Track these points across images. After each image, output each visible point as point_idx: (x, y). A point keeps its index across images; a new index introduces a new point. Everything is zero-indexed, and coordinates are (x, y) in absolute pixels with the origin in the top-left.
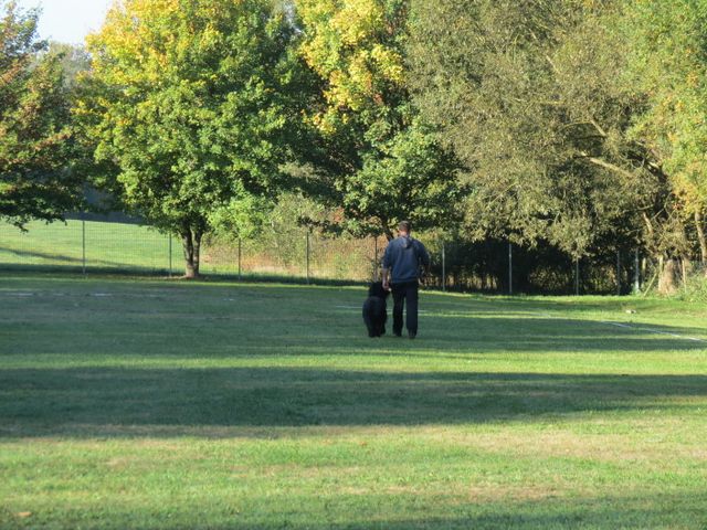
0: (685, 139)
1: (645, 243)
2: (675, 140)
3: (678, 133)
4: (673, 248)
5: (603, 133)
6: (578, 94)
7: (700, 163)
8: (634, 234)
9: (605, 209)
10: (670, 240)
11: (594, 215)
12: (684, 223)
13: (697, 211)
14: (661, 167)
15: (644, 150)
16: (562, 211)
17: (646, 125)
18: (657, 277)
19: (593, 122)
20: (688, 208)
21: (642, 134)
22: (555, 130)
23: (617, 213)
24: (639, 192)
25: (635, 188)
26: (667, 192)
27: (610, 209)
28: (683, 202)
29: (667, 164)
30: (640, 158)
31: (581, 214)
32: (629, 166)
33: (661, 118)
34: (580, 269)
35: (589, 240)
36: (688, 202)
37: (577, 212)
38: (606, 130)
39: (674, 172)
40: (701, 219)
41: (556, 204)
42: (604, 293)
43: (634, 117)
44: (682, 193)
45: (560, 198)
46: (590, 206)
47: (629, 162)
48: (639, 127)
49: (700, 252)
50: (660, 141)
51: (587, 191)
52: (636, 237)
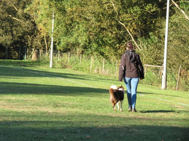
0: (42, 13)
1: (28, 44)
2: (39, 13)
3: (40, 11)
4: (37, 46)
5: (17, 10)
7: (47, 20)
8: (25, 42)
9: (17, 34)
10: (36, 43)
11: (13, 35)
12: (41, 39)
13: (45, 35)
14: (34, 21)
15: (29, 16)
16: (3, 33)
17: (31, 8)
18: (32, 55)
19: (14, 6)
20: (42, 34)
21: (29, 11)
22: (2, 8)
23: (20, 35)
24: (27, 29)
25: (26, 27)
26: (36, 29)
27: (18, 33)
28: (41, 32)
29: (37, 20)
30: (28, 18)
31: (9, 35)
32: (25, 21)
33: (35, 6)
34: (8, 51)
35: (11, 43)
36: (42, 32)
37: (8, 34)
38: (18, 9)
39: (39, 23)
40: (46, 38)
41: (1, 31)
42: (15, 59)
43: (27, 6)
44: (41, 29)
45: (3, 29)
46: (12, 32)
47: (25, 19)
48: (28, 9)
49: (45, 48)
50: (35, 13)
51: (12, 27)
52: (26, 42)
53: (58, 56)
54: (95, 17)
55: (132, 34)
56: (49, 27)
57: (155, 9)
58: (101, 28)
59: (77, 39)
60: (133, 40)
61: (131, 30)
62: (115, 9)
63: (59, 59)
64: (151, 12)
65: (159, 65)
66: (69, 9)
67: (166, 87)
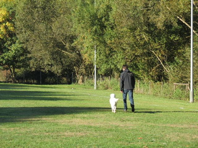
2: (85, 45)
4: (82, 73)
5: (65, 44)
6: (59, 34)
9: (66, 63)
10: (82, 71)
11: (62, 64)
15: (75, 48)
16: (55, 64)
18: (78, 80)
19: (62, 41)
22: (53, 43)
25: (73, 58)
26: (81, 59)
28: (86, 61)
31: (59, 64)
32: (71, 52)
33: (81, 40)
35: (61, 71)
41: (53, 62)
44: (85, 59)
45: (54, 60)
46: (61, 62)
48: (76, 43)
49: (89, 74)
50: (81, 46)
51: (61, 58)
52: (73, 70)
53: (100, 79)
54: (130, 47)
55: (161, 59)
56: (92, 57)
57: (178, 39)
58: (135, 56)
59: (116, 65)
60: (162, 64)
61: (160, 56)
62: (146, 39)
63: (101, 82)
64: (175, 41)
65: (184, 83)
66: (109, 42)
67: (193, 101)
